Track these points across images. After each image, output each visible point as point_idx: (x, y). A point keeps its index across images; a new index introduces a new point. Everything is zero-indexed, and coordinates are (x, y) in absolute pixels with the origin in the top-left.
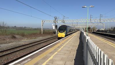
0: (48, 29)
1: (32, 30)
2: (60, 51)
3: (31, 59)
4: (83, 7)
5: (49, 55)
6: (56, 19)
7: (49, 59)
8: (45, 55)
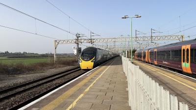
1: (37, 57)
4: (123, 18)
6: (79, 38)
7: (70, 107)
8: (62, 101)
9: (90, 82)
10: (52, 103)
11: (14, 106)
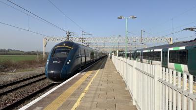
1: (22, 54)
2: (88, 90)
3: (42, 107)
5: (72, 99)
6: (70, 36)
8: (65, 100)
9: (87, 81)
10: (54, 101)
11: (8, 105)
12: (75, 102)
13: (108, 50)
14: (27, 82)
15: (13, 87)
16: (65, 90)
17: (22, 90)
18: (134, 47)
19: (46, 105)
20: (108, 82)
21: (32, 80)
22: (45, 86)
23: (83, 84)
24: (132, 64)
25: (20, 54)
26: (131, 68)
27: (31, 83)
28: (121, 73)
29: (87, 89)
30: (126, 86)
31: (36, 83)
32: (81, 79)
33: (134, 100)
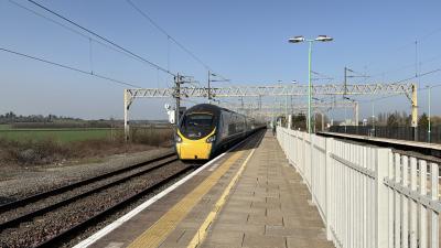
0: (146, 122)
1: (79, 126)
2: (224, 206)
5: (189, 225)
6: (182, 86)
8: (173, 228)
9: (221, 184)
10: (149, 230)
11: (49, 237)
12: (195, 232)
13: (267, 114)
14: (88, 188)
15: (59, 199)
16: (172, 205)
17: (79, 204)
18: (329, 106)
19: (132, 238)
20: (268, 187)
21: (100, 184)
22: (128, 197)
23: (212, 192)
24: (323, 147)
25: (74, 126)
26: (321, 154)
27: (98, 191)
28: (299, 168)
29: (221, 202)
30: (309, 197)
31: (109, 189)
32: (207, 181)
33: (328, 228)
